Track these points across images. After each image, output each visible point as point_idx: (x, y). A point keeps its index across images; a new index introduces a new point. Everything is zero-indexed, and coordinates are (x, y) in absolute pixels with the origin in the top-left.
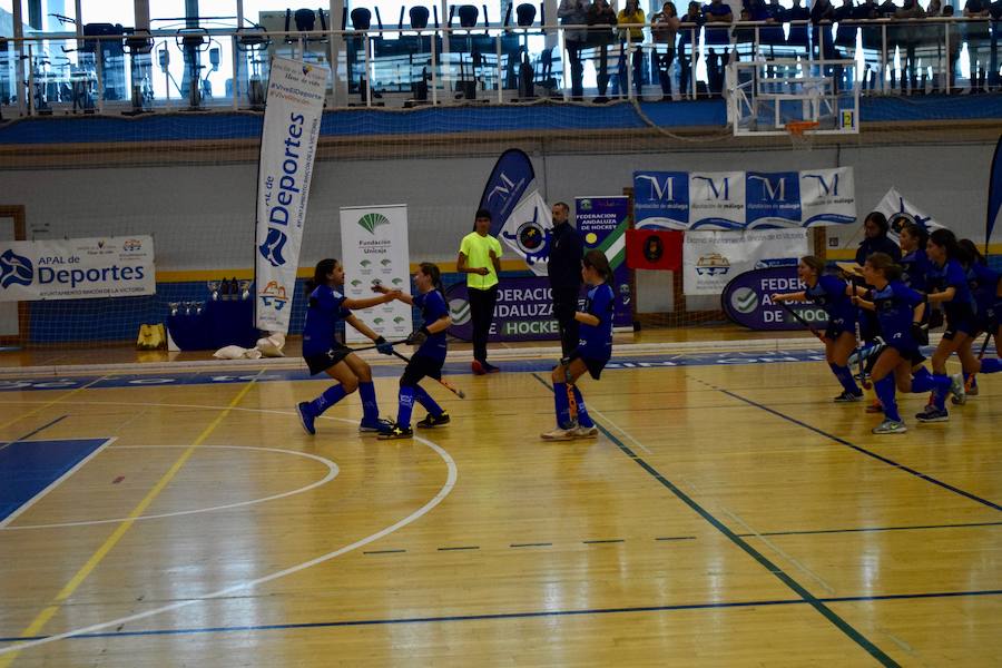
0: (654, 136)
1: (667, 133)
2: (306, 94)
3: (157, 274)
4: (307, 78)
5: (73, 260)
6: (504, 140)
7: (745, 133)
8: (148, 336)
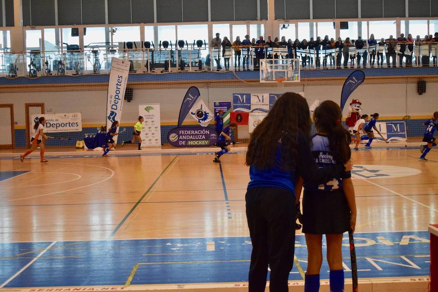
0: (239, 82)
1: (244, 81)
2: (123, 70)
3: (82, 125)
4: (123, 64)
5: (57, 120)
6: (190, 83)
7: (264, 82)
8: (79, 144)
